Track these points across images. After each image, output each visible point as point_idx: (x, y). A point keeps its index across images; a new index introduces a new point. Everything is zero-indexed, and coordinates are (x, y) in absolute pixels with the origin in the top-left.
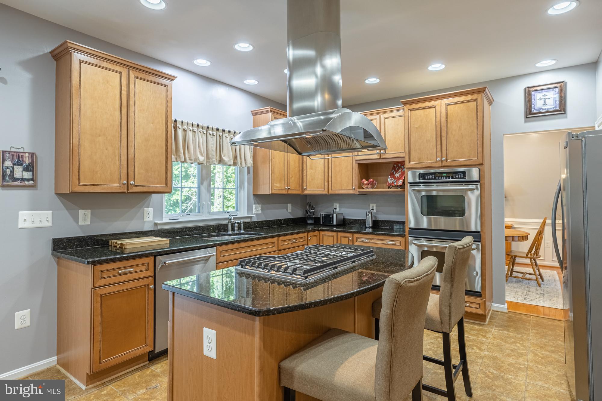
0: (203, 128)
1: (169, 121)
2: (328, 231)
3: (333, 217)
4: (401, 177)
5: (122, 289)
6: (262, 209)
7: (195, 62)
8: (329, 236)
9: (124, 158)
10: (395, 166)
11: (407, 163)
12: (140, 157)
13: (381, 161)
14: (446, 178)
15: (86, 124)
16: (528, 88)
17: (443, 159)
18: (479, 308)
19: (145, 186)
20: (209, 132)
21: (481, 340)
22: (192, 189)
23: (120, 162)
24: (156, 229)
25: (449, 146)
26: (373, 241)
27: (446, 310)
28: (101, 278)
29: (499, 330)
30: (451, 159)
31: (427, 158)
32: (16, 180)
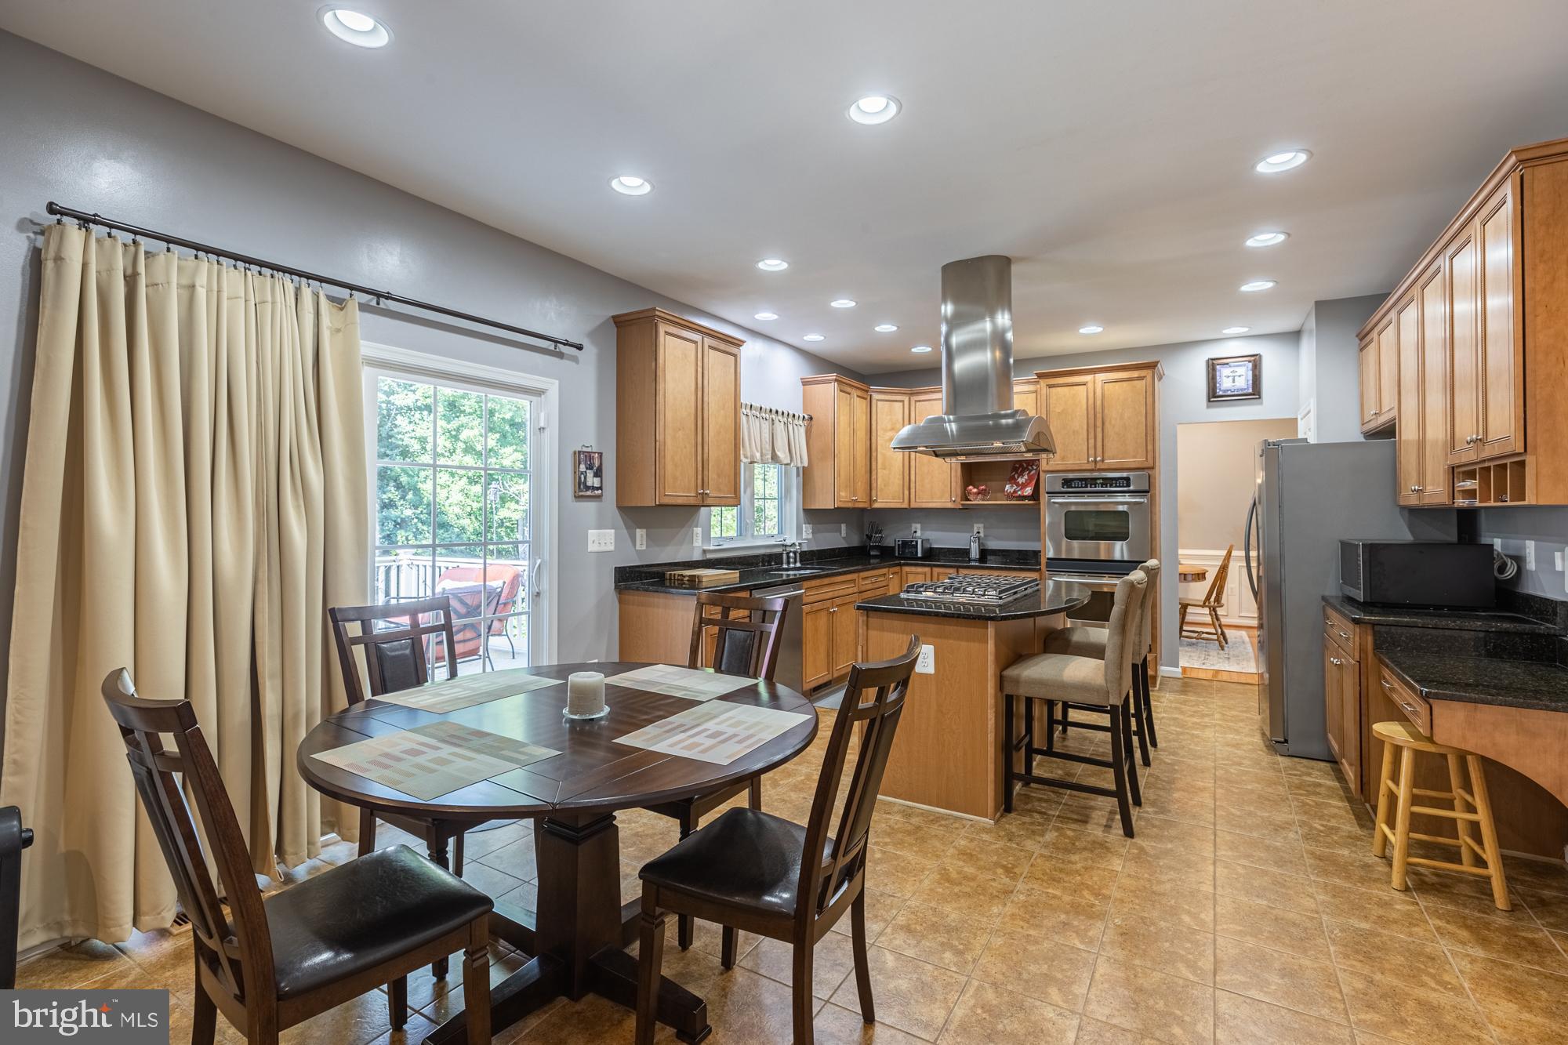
1: (738, 403)
3: (915, 544)
4: (1029, 484)
6: (814, 533)
9: (699, 458)
11: (1043, 463)
14: (1102, 487)
16: (1212, 359)
17: (1098, 459)
19: (717, 497)
20: (764, 415)
24: (705, 559)
25: (1106, 441)
29: (1175, 694)
30: (1110, 459)
31: (1075, 457)
32: (587, 488)
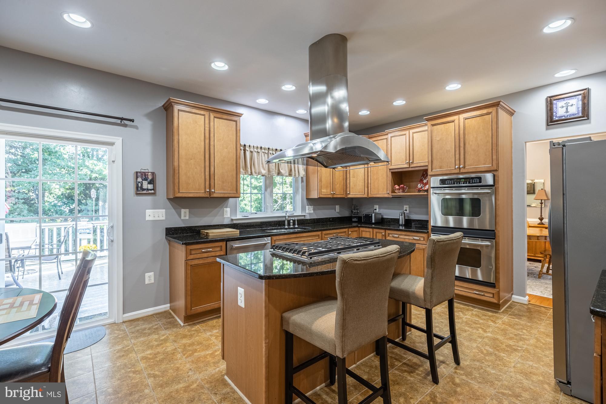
0: (265, 149)
1: (238, 146)
2: (366, 227)
3: (372, 216)
5: (204, 262)
6: (314, 210)
7: (258, 101)
8: (367, 231)
9: (207, 173)
10: (424, 173)
11: (429, 170)
12: (218, 172)
13: (410, 169)
14: (464, 184)
15: (182, 152)
16: (550, 97)
17: (461, 166)
18: (493, 297)
19: (221, 193)
20: (269, 152)
21: (489, 324)
22: (278, 194)
23: (205, 177)
24: (232, 223)
25: (466, 155)
26: (401, 237)
27: (428, 291)
28: (191, 254)
29: (511, 318)
30: (469, 166)
31: (447, 166)
32: (144, 190)
